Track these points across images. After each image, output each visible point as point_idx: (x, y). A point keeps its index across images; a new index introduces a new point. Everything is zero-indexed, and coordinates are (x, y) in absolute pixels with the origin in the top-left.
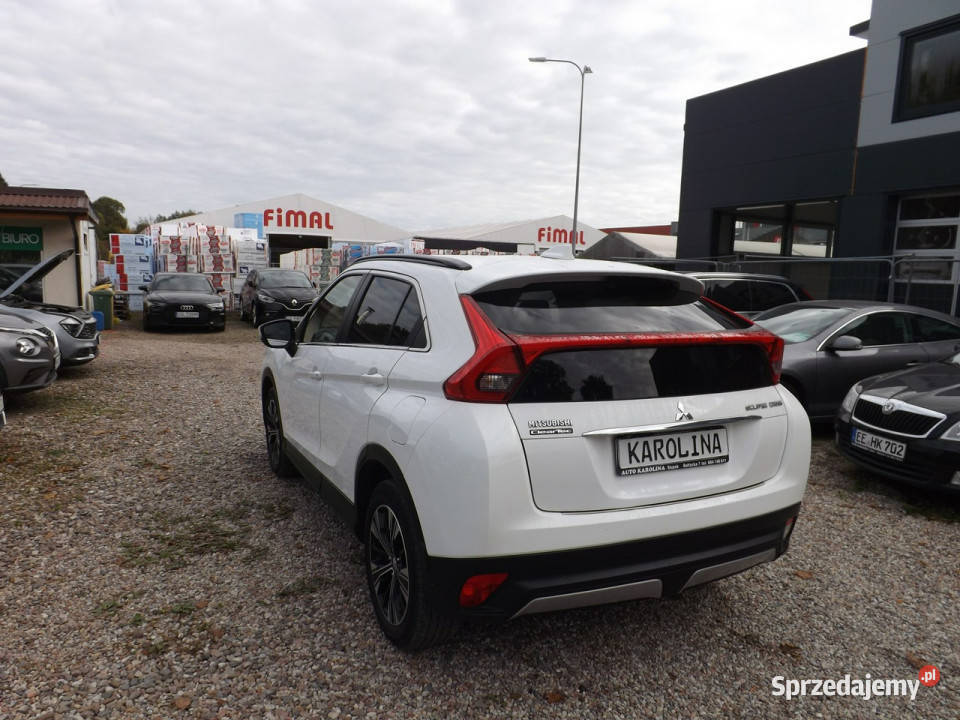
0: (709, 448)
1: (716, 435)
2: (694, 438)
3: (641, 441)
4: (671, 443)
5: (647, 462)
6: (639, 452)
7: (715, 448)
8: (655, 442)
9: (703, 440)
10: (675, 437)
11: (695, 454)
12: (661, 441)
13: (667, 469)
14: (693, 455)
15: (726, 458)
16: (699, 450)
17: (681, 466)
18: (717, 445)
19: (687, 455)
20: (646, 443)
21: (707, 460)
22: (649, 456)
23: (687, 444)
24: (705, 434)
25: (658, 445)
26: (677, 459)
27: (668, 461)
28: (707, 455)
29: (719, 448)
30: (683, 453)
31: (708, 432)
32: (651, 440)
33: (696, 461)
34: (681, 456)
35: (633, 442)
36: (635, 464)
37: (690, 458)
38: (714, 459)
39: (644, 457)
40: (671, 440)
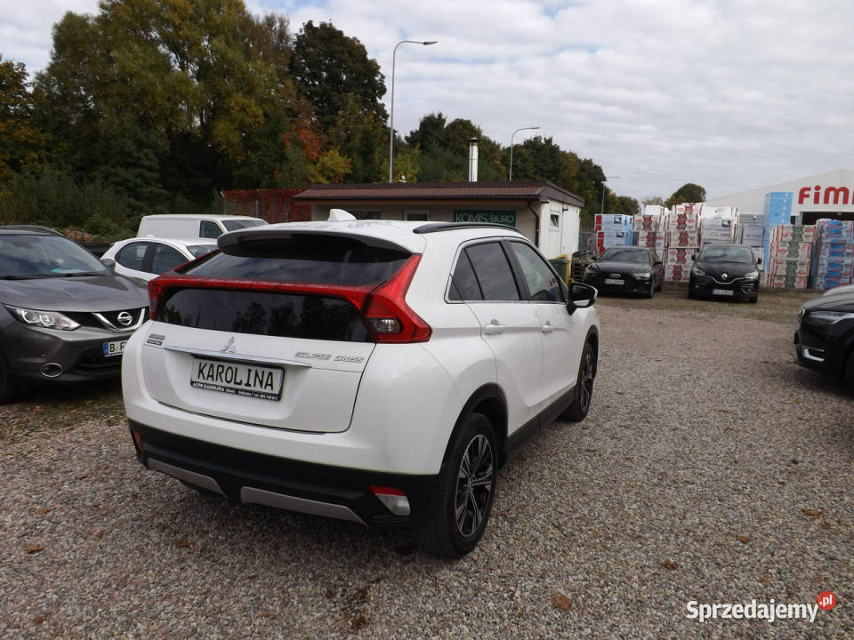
0: (261, 383)
1: (270, 374)
2: (250, 371)
3: (209, 363)
4: (230, 371)
5: (210, 381)
6: (206, 372)
7: (267, 384)
8: (219, 366)
9: (257, 375)
10: (234, 366)
11: (248, 385)
12: (223, 367)
13: (225, 391)
14: (246, 385)
15: (279, 397)
16: (252, 382)
17: (237, 392)
18: (269, 383)
19: (240, 384)
20: (212, 366)
21: (260, 393)
22: (212, 376)
23: (242, 375)
24: (260, 370)
25: (220, 369)
26: (232, 385)
27: (225, 384)
28: (258, 388)
29: (271, 385)
30: (238, 381)
31: (263, 369)
32: (216, 364)
33: (246, 391)
34: (235, 383)
35: (203, 362)
36: (201, 380)
37: (243, 387)
38: (266, 394)
39: (209, 376)
40: (230, 368)
